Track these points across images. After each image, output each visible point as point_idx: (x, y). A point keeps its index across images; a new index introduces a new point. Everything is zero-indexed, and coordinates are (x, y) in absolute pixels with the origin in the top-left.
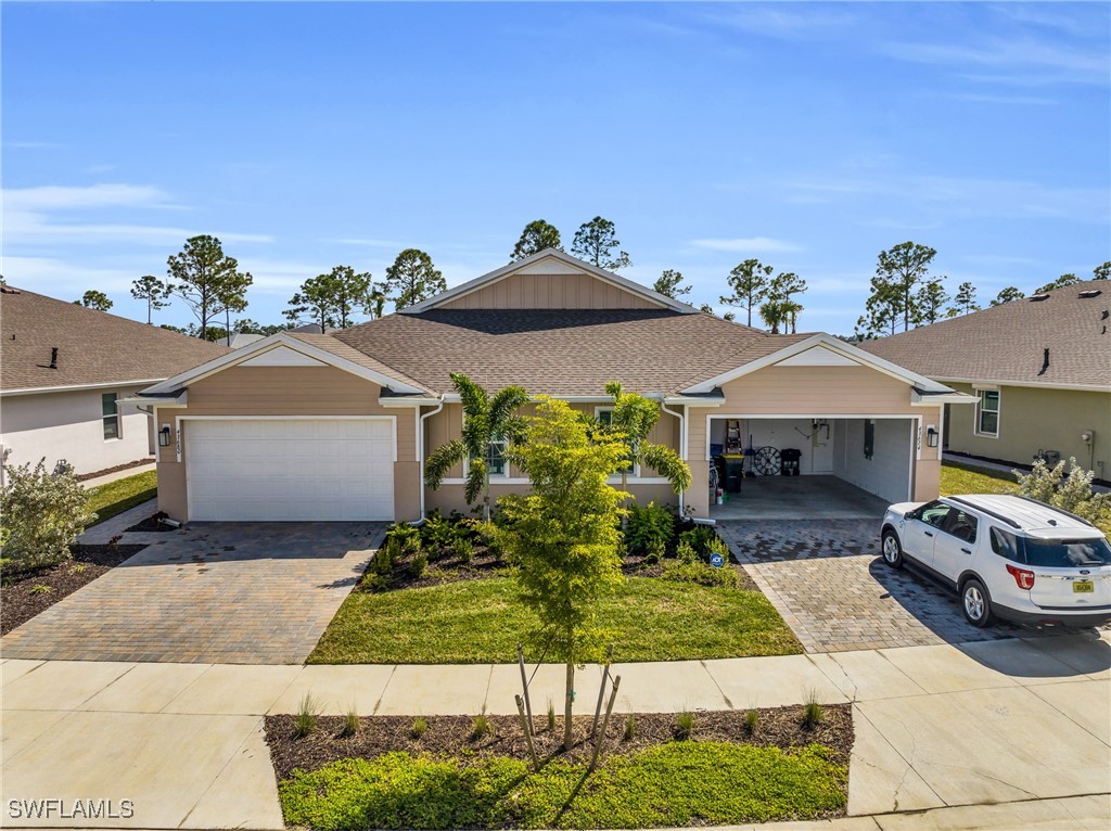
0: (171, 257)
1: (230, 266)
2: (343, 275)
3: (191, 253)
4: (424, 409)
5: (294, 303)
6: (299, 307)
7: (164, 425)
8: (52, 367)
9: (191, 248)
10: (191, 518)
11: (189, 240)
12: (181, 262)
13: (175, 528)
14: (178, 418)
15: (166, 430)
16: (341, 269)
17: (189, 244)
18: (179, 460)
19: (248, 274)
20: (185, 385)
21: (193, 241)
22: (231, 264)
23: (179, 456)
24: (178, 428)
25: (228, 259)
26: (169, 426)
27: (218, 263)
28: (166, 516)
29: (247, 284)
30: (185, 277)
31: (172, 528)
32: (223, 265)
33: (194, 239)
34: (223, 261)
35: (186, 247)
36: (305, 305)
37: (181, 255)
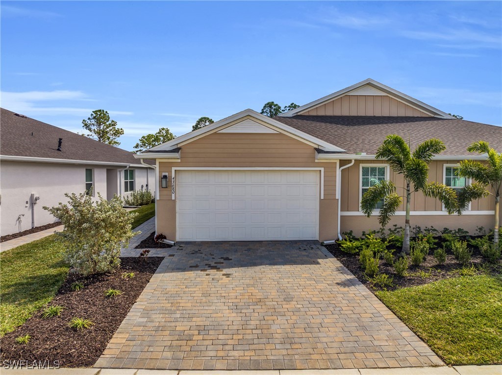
0: (84, 120)
1: (113, 125)
2: (164, 132)
3: (94, 118)
4: (343, 162)
5: (136, 147)
6: (139, 149)
7: (164, 174)
8: (58, 150)
9: (94, 115)
10: (178, 239)
11: (93, 112)
12: (89, 122)
13: (172, 246)
14: (173, 169)
15: (165, 177)
16: (163, 129)
17: (93, 113)
18: (173, 198)
19: (121, 129)
20: (179, 146)
21: (95, 112)
22: (114, 124)
23: (173, 195)
24: (173, 175)
25: (112, 121)
26: (167, 174)
27: (107, 123)
28: (165, 238)
29: (121, 134)
30: (90, 130)
31: (169, 246)
32: (110, 124)
33: (96, 111)
34: (110, 122)
35: (92, 115)
36: (142, 149)
37: (89, 119)
